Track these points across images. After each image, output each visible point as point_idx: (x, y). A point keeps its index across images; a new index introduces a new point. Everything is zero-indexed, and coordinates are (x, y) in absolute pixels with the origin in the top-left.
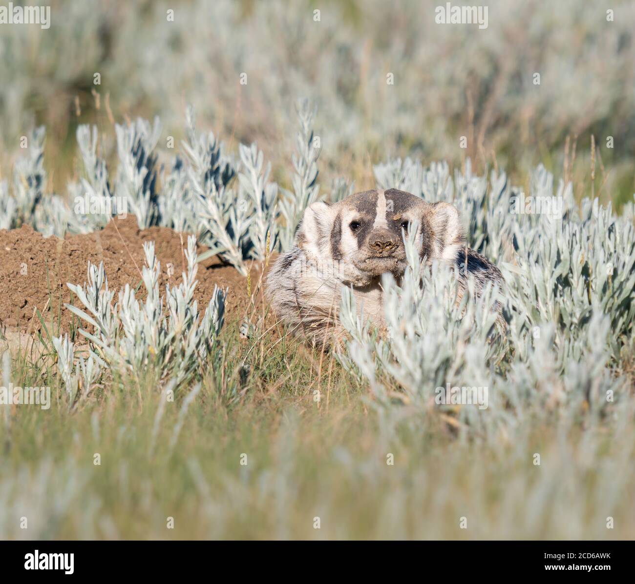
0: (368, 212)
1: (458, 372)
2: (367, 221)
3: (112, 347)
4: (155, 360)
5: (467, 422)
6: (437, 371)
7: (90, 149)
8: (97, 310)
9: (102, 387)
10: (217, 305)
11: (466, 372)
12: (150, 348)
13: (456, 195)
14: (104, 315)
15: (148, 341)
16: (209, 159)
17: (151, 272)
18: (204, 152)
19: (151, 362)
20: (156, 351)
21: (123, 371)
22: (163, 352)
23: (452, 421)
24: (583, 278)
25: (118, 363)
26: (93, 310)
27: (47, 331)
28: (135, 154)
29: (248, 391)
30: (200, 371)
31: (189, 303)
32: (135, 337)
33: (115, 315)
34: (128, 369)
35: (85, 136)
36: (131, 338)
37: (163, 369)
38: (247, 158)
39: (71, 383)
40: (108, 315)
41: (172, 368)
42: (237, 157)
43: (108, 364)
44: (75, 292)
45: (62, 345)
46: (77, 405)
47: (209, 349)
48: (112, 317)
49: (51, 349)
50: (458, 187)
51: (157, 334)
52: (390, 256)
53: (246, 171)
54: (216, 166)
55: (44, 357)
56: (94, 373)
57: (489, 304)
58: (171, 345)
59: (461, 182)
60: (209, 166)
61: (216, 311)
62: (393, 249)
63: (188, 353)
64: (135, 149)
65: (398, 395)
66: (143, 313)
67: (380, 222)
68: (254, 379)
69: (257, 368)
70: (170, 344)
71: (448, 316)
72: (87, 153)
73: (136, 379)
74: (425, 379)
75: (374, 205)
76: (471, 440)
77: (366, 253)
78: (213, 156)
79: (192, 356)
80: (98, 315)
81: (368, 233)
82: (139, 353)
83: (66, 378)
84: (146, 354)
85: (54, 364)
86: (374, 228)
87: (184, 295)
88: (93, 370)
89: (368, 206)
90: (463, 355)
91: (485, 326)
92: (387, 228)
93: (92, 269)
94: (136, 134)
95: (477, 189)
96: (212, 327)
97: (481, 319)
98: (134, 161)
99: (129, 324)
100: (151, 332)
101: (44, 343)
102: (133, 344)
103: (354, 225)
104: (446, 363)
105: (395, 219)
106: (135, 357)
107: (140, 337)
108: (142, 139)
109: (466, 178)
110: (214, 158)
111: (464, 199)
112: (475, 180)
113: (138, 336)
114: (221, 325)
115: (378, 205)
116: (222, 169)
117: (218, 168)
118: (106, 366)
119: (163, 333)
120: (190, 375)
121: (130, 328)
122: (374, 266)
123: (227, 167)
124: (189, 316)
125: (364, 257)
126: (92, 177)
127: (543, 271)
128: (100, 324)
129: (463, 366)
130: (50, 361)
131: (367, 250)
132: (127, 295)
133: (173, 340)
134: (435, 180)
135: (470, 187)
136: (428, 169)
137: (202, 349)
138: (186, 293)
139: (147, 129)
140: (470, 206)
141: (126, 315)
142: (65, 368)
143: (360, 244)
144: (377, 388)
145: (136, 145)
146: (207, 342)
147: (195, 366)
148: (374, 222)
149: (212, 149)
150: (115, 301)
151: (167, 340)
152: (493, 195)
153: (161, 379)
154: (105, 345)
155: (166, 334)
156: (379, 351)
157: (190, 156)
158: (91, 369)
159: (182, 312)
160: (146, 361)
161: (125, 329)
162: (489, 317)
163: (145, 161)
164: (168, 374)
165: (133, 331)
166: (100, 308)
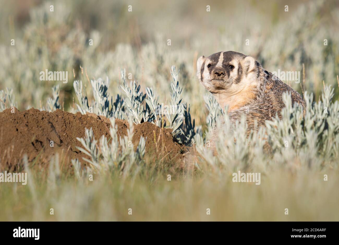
7: (79, 91)
17: (114, 130)
24: (301, 126)
35: (77, 85)
44: (80, 141)
45: (76, 163)
52: (222, 79)
72: (78, 93)
75: (218, 58)
86: (217, 67)
92: (222, 67)
93: (87, 131)
98: (100, 94)
115: (220, 58)
126: (81, 103)
127: (284, 123)
131: (212, 76)
132: (103, 139)
133: (125, 159)
150: (98, 143)
151: (122, 159)
155: (121, 156)
161: (103, 154)
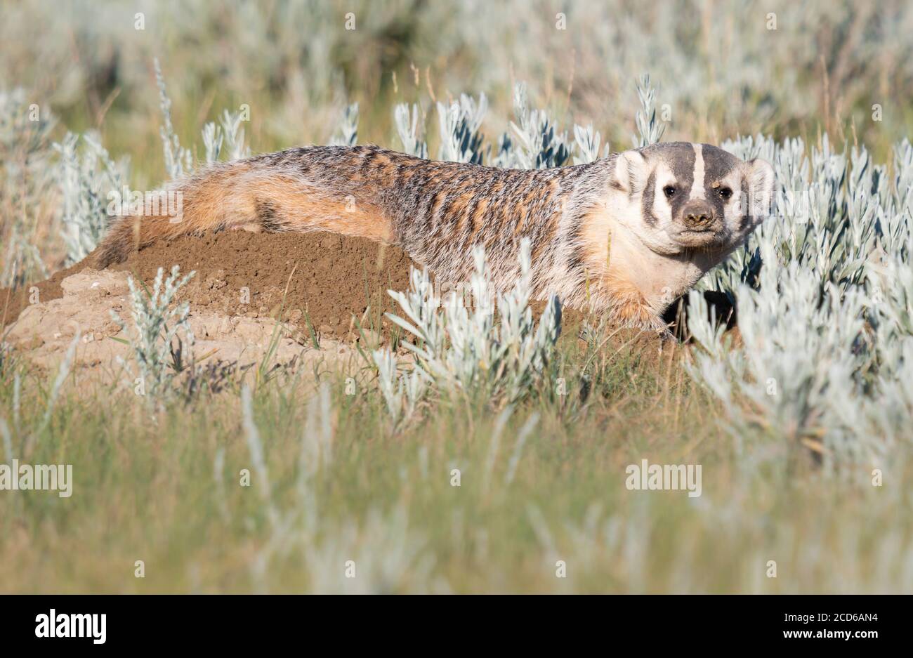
0: (684, 178)
1: (822, 391)
2: (683, 187)
3: (438, 359)
4: (486, 375)
5: (833, 448)
6: (798, 392)
7: (410, 130)
8: (421, 319)
9: (427, 405)
10: (554, 311)
11: (830, 392)
12: (481, 363)
13: (813, 177)
14: (429, 325)
15: (478, 355)
16: (541, 140)
18: (536, 133)
19: (481, 378)
20: (487, 366)
21: (451, 388)
22: (495, 367)
23: (816, 446)
25: (446, 379)
26: (417, 320)
27: (365, 340)
28: (459, 136)
29: (590, 407)
30: (536, 387)
31: (522, 313)
32: (464, 351)
33: (441, 327)
34: (457, 386)
35: (403, 117)
36: (459, 352)
37: (495, 386)
38: (583, 140)
39: (394, 401)
40: (434, 325)
41: (505, 384)
42: (571, 138)
43: (435, 379)
44: (397, 299)
45: (383, 358)
46: (401, 425)
47: (545, 361)
48: (437, 327)
49: (370, 362)
50: (815, 167)
51: (488, 348)
52: (707, 230)
53: (582, 155)
54: (549, 147)
55: (363, 371)
56: (419, 389)
57: (854, 310)
58: (504, 358)
59: (818, 161)
60: (541, 148)
61: (553, 318)
62: (709, 223)
63: (522, 367)
64: (459, 131)
65: (756, 418)
66: (472, 324)
67: (698, 191)
68: (595, 396)
69: (599, 381)
70: (502, 357)
71: (809, 323)
72: (406, 134)
73: (466, 397)
74: (785, 401)
75: (692, 168)
76: (836, 469)
77: (680, 226)
78: (545, 137)
79: (526, 371)
80: (422, 324)
81: (684, 204)
82: (468, 368)
83: (389, 396)
84: (477, 368)
85: (374, 378)
86: (691, 198)
87: (517, 303)
88: (418, 386)
89: (685, 170)
90: (827, 374)
91: (849, 335)
92: (704, 199)
93: (415, 274)
94: (461, 112)
95: (835, 168)
96: (549, 336)
97: (845, 327)
98: (458, 143)
99: (457, 336)
100: (482, 345)
101: (363, 354)
102: (461, 358)
103: (669, 191)
104: (809, 382)
105: (714, 186)
106: (465, 373)
107: (470, 351)
108: (467, 118)
109: (823, 157)
110: (547, 139)
111: (821, 179)
112: (833, 158)
113: (468, 350)
114: (559, 332)
115: (696, 169)
116: (555, 151)
117: (551, 150)
118: (432, 381)
119: (494, 346)
120: (525, 392)
121: (459, 341)
122: (690, 239)
123: (561, 147)
124: (523, 327)
125: (678, 231)
128: (424, 335)
129: (827, 385)
130: (371, 374)
131: (681, 223)
132: (454, 303)
133: (506, 353)
134: (790, 162)
135: (828, 166)
136: (782, 146)
137: (538, 363)
138: (519, 300)
139: (472, 107)
140: (829, 189)
141: (454, 327)
142: (387, 386)
143: (674, 215)
144: (733, 411)
145: (460, 125)
146: (543, 353)
147: (530, 382)
148: (690, 190)
149: (544, 130)
151: (500, 353)
152: (854, 174)
153: (492, 396)
154: (430, 358)
155: (498, 346)
156: (733, 362)
157: (520, 139)
158: (415, 385)
159: (515, 320)
160: (477, 377)
161: (453, 342)
162: (854, 326)
163: (470, 142)
164: (500, 392)
165: (461, 344)
166: (424, 317)
